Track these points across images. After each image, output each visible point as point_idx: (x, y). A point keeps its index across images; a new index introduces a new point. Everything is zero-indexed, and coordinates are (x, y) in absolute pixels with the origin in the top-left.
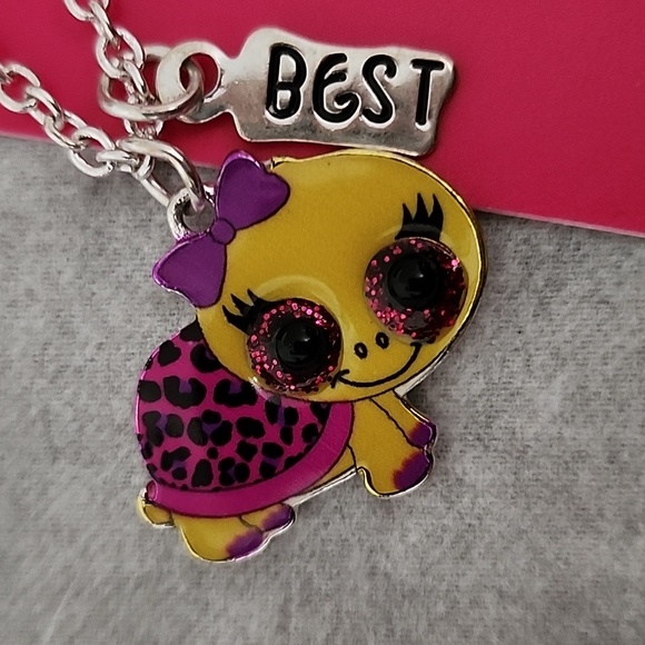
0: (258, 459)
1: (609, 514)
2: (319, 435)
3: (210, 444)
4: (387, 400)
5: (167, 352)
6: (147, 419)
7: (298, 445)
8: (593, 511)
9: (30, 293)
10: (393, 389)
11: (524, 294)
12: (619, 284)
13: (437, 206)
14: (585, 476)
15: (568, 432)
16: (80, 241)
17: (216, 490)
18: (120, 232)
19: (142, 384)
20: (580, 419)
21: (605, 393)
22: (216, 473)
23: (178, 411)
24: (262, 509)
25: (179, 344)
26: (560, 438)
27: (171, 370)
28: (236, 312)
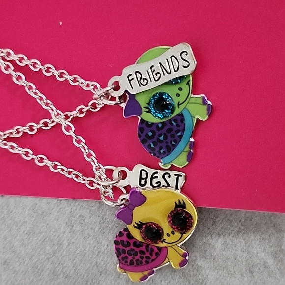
0: (145, 260)
1: (237, 273)
2: (159, 255)
3: (133, 256)
4: (175, 247)
5: (121, 234)
6: (117, 249)
7: (154, 256)
8: (233, 272)
9: (89, 234)
10: (177, 245)
11: (209, 219)
12: (231, 215)
13: (184, 202)
14: (230, 263)
15: (224, 253)
16: (99, 220)
17: (135, 266)
18: (108, 217)
19: (115, 241)
20: (226, 249)
21: (231, 243)
22: (135, 263)
23: (124, 248)
24: (147, 271)
25: (123, 232)
26: (223, 254)
27: (122, 238)
28: (136, 225)
